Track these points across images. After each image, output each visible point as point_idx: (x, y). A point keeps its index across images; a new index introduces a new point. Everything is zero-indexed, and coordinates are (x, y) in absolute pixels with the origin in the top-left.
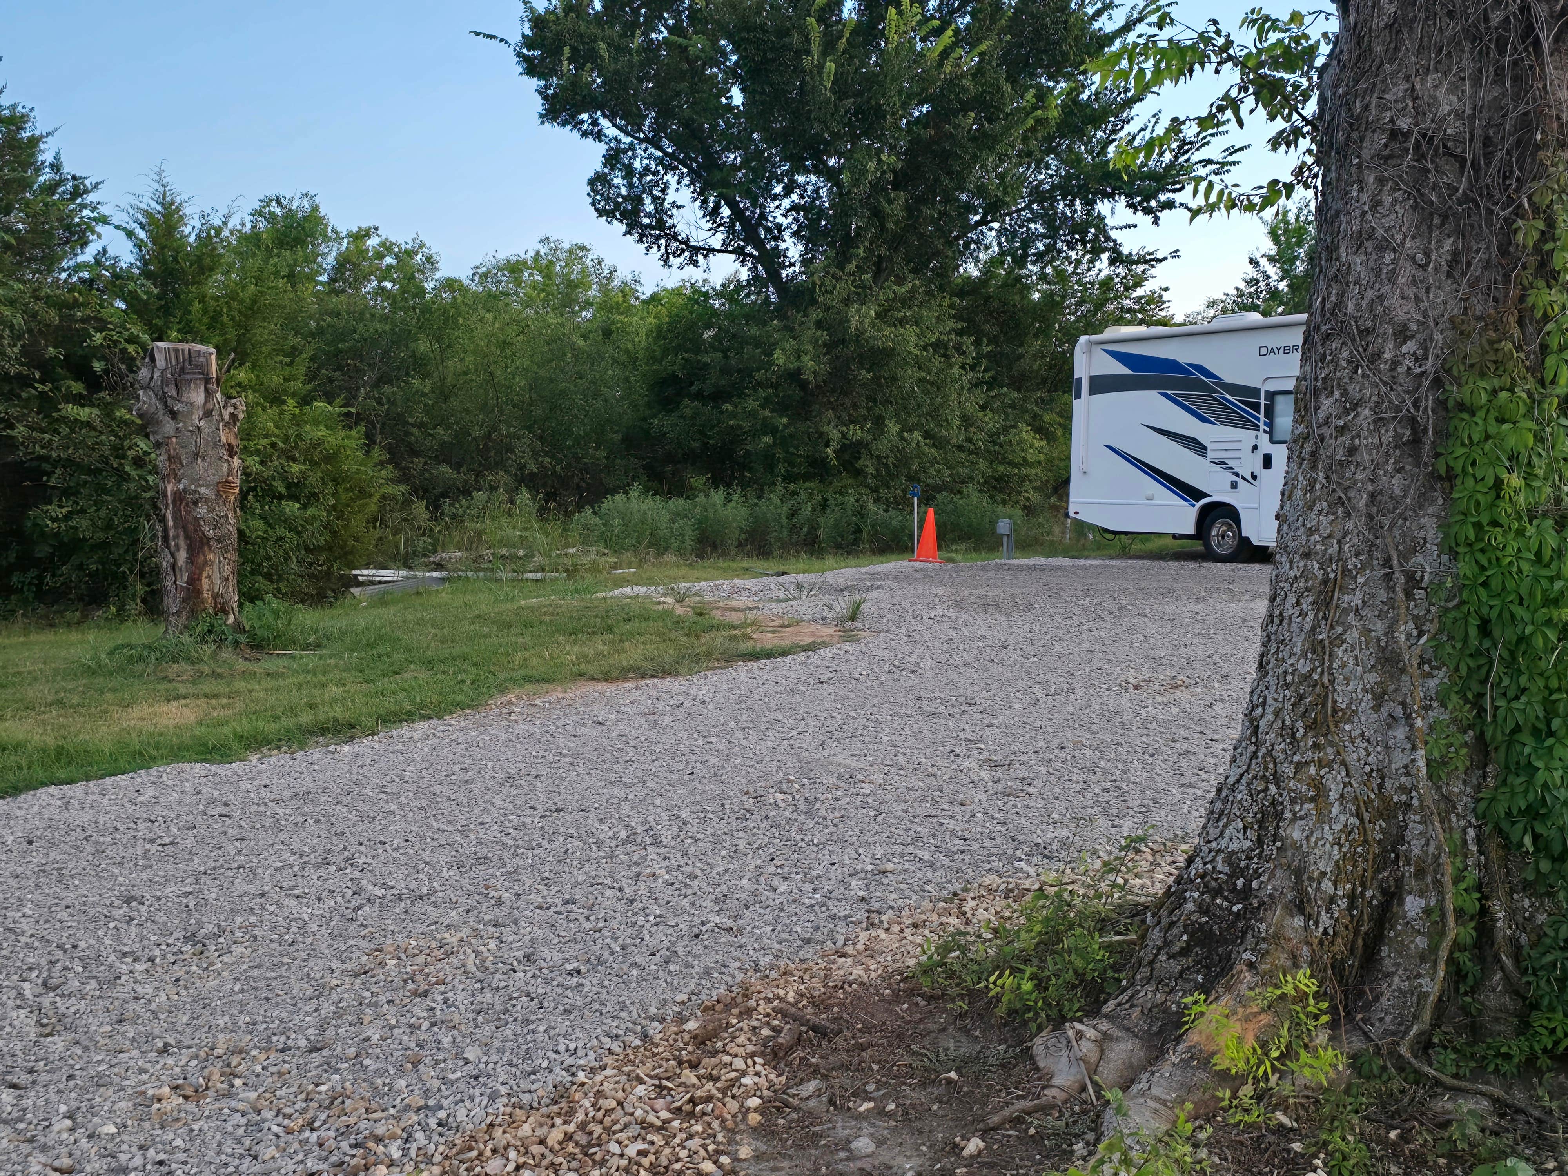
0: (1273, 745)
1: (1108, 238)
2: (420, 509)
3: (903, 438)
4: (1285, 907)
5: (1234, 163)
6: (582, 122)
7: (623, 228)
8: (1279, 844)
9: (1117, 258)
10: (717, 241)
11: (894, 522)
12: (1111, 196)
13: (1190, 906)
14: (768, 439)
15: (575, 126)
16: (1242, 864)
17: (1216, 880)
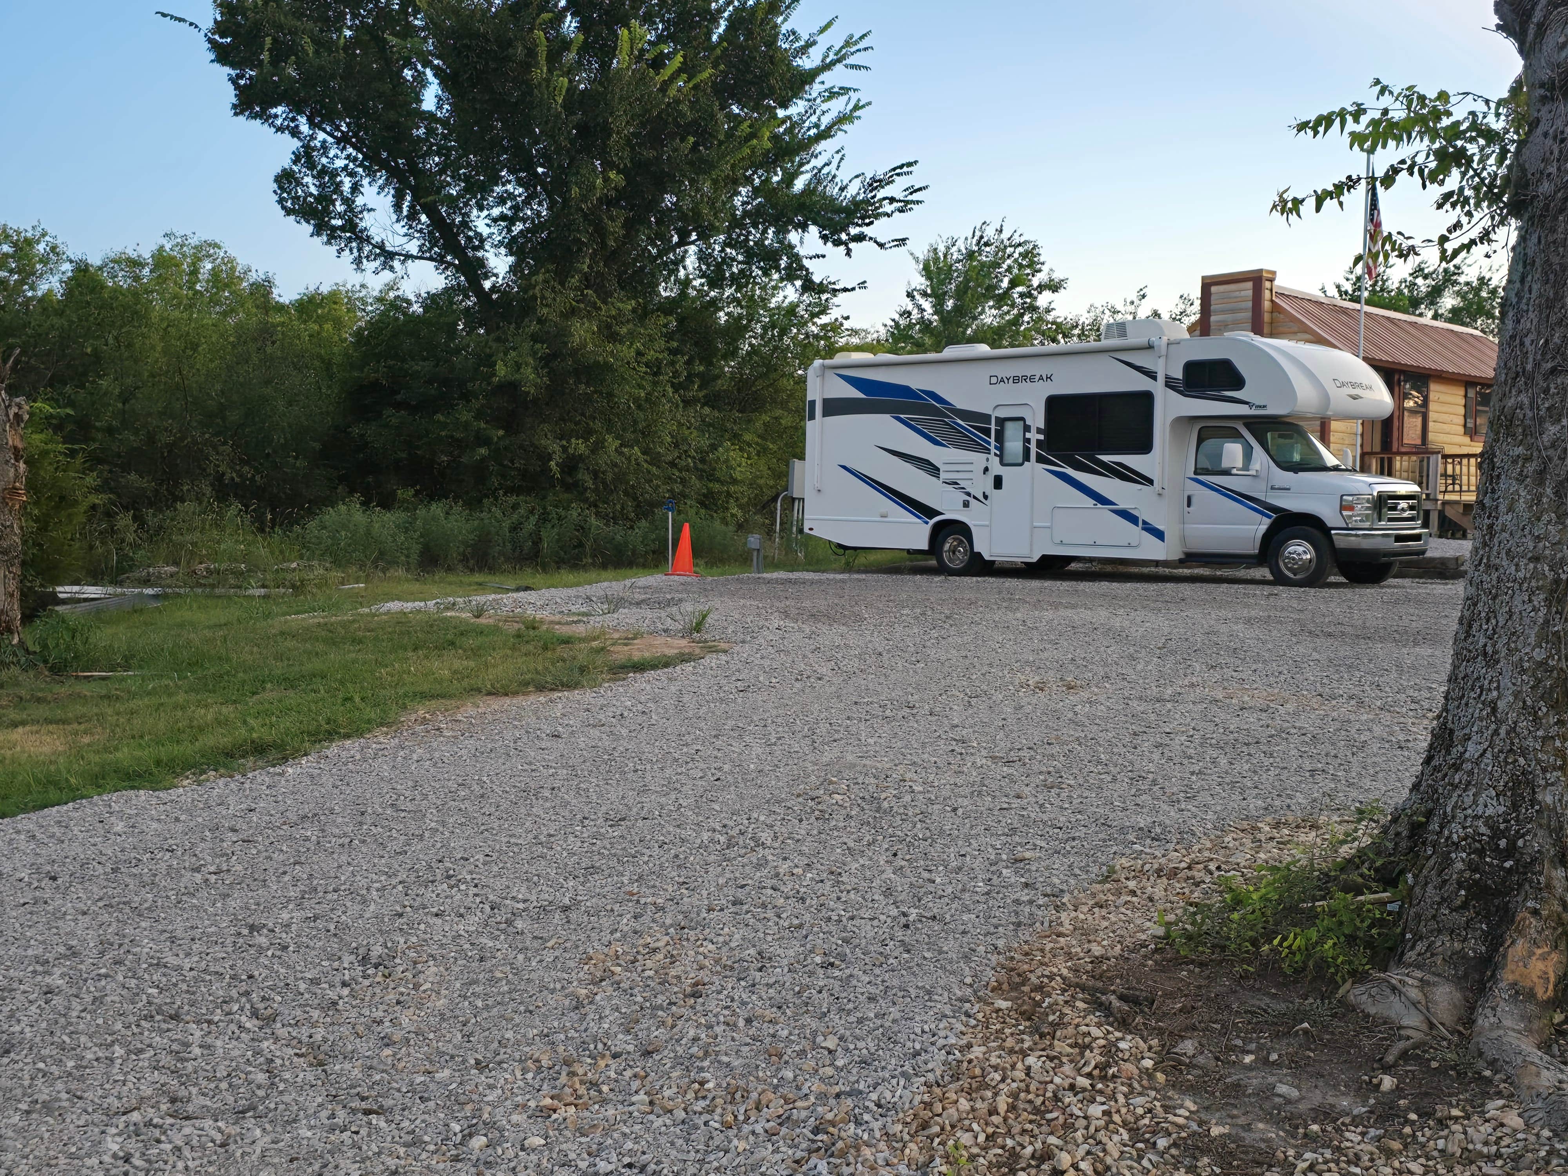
0: (1515, 723)
1: (802, 267)
2: (124, 520)
3: (621, 454)
4: (1552, 861)
5: (918, 202)
6: (276, 116)
7: (310, 229)
8: (1537, 807)
9: (809, 286)
10: (413, 247)
11: (618, 537)
12: (804, 227)
13: (1459, 865)
14: (483, 451)
15: (266, 120)
16: (1502, 826)
17: (1480, 841)
